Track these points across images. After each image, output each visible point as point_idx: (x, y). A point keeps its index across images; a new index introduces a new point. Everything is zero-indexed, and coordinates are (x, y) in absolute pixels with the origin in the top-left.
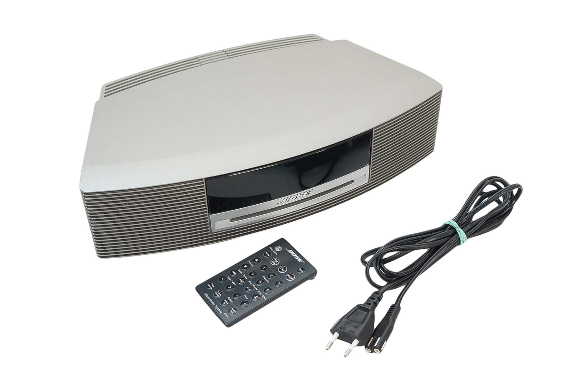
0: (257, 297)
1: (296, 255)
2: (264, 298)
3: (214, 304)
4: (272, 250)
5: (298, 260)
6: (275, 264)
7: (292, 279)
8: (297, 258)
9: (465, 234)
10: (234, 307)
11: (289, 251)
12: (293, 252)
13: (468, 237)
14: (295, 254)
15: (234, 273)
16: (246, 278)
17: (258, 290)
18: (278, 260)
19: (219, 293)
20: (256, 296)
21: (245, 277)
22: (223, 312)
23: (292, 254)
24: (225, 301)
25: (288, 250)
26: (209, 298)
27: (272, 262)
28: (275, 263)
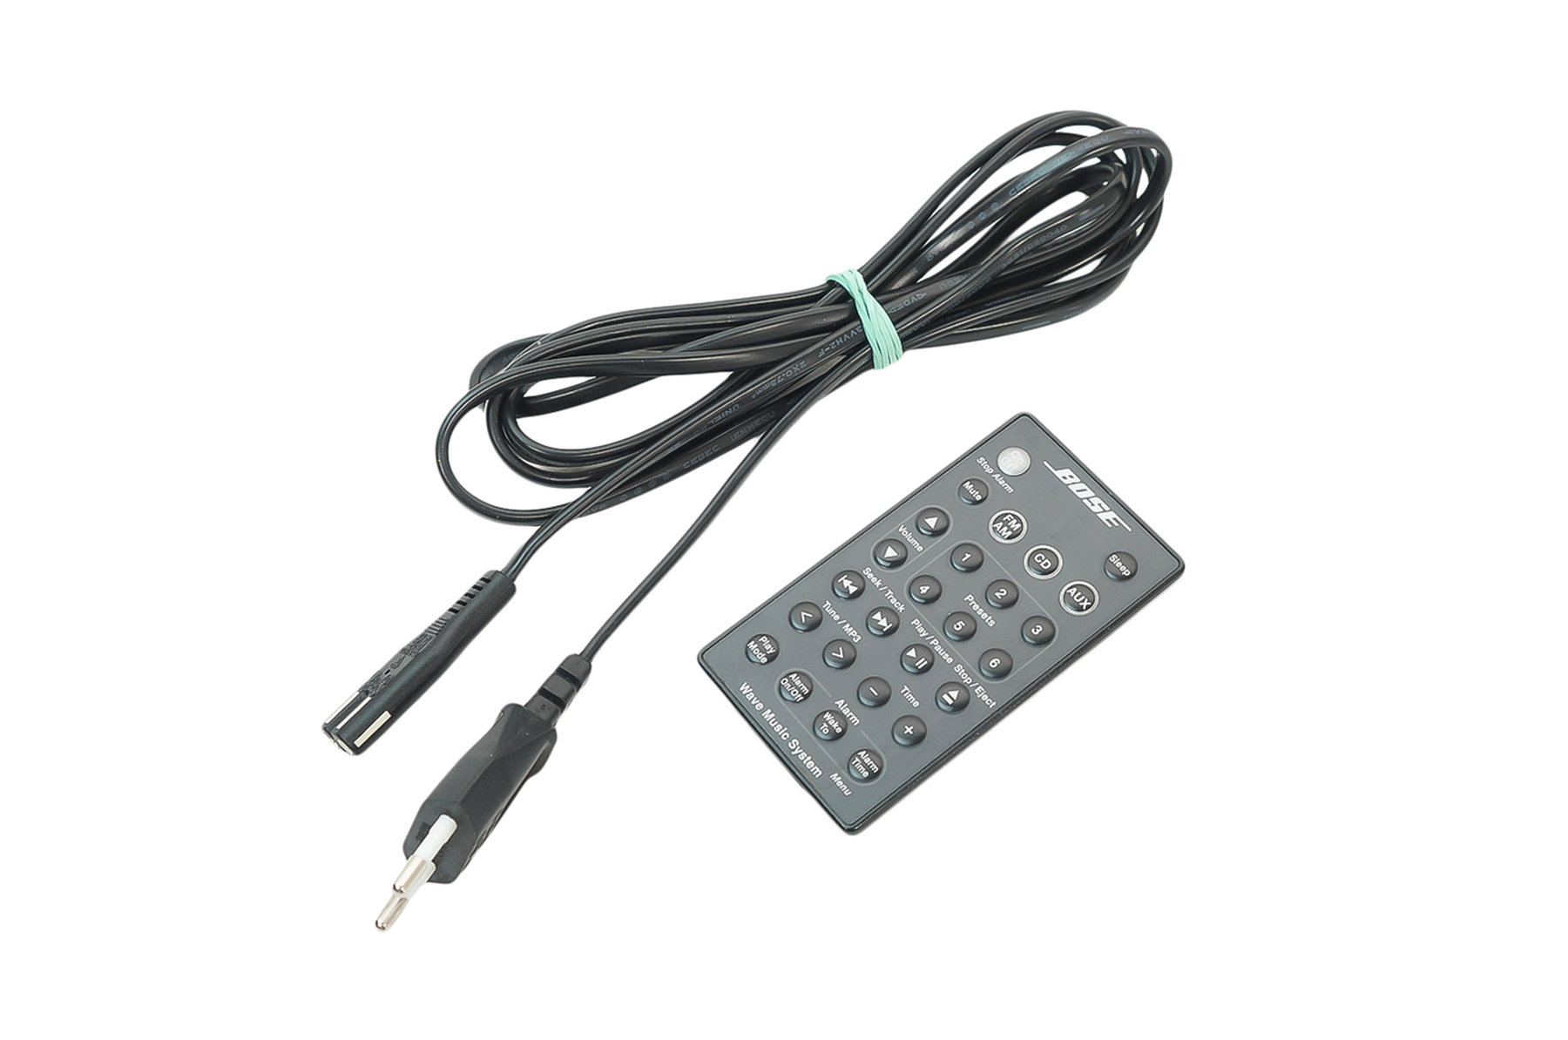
0: (954, 694)
1: (1089, 493)
2: (985, 697)
3: (785, 735)
4: (989, 470)
5: (1103, 517)
6: (1009, 538)
7: (1088, 607)
8: (1096, 505)
9: (895, 324)
10: (870, 748)
11: (1059, 474)
12: (1077, 479)
13: (910, 340)
14: (1083, 486)
15: (847, 583)
16: (901, 608)
17: (955, 664)
18: (1020, 521)
19: (798, 683)
20: (950, 693)
21: (894, 601)
22: (828, 773)
23: (1073, 488)
24: (828, 716)
25: (1056, 470)
26: (760, 706)
27: (995, 529)
28: (1010, 533)
